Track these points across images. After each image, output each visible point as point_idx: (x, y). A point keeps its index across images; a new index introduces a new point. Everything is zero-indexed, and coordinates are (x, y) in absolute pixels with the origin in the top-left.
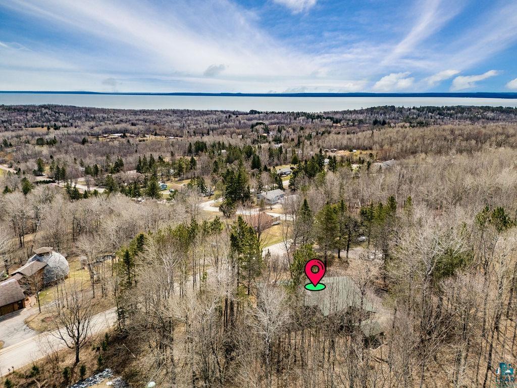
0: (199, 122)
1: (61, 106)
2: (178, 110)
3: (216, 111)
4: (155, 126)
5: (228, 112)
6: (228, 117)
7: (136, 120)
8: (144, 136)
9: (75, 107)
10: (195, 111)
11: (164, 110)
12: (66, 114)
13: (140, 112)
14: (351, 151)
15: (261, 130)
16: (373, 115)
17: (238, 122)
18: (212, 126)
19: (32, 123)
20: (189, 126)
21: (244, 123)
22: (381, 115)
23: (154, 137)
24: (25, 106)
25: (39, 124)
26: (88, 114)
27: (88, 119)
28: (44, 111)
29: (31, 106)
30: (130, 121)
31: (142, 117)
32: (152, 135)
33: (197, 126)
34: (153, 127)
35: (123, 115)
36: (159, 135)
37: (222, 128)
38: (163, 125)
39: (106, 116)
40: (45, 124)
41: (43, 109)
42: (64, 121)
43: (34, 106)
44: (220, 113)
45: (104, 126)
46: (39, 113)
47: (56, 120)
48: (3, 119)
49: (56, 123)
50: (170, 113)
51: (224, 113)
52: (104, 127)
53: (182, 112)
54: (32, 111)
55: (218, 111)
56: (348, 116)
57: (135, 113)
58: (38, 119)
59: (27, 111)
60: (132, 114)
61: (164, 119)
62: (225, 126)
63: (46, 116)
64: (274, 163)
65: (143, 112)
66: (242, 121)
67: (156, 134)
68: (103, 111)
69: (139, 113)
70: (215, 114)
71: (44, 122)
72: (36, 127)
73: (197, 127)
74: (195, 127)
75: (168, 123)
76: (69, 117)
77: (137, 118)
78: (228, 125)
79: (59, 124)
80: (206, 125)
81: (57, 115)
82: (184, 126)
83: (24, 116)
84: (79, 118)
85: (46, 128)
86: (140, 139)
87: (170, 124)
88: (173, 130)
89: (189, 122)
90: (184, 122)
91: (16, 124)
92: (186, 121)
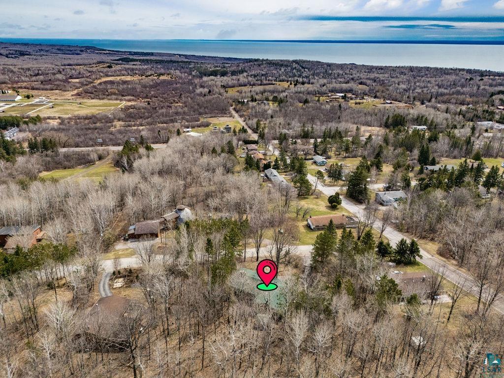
0: (429, 85)
1: (309, 61)
2: (417, 68)
3: (460, 70)
4: (381, 88)
6: (468, 80)
7: (367, 79)
8: (363, 98)
9: (320, 62)
10: (436, 69)
11: (402, 67)
12: (310, 70)
13: (376, 69)
15: (497, 101)
17: (475, 88)
18: (441, 90)
19: (281, 78)
20: (415, 89)
21: (484, 90)
23: (372, 99)
24: (282, 61)
25: (286, 79)
27: (326, 75)
28: (295, 65)
29: (286, 61)
30: (361, 79)
31: (372, 76)
32: (372, 97)
33: (424, 89)
34: (378, 87)
35: (358, 72)
36: (378, 98)
37: (453, 94)
39: (341, 72)
40: (290, 79)
41: (294, 63)
42: (306, 77)
43: (289, 61)
44: (465, 73)
45: (335, 85)
46: (290, 68)
47: (300, 76)
48: (263, 73)
49: (298, 79)
50: (406, 72)
51: (470, 73)
52: (332, 86)
53: (419, 69)
54: (285, 66)
55: (463, 70)
57: (371, 69)
58: (286, 74)
59: (282, 65)
60: (367, 71)
61: (393, 79)
62: (458, 93)
63: (294, 71)
65: (379, 69)
66: (482, 87)
67: (375, 97)
68: (342, 66)
69: (374, 70)
70: (457, 75)
71: (290, 77)
72: (283, 81)
73: (422, 91)
74: (420, 91)
75: (395, 83)
76: (311, 72)
77: (368, 77)
78: (462, 91)
79: (300, 80)
80: (435, 90)
81: (303, 70)
82: (409, 89)
83: (278, 70)
84: (318, 74)
85: (289, 83)
86: (358, 101)
87: (397, 85)
88: (395, 94)
89: (418, 84)
90: (413, 84)
91: (270, 78)
92: (415, 83)
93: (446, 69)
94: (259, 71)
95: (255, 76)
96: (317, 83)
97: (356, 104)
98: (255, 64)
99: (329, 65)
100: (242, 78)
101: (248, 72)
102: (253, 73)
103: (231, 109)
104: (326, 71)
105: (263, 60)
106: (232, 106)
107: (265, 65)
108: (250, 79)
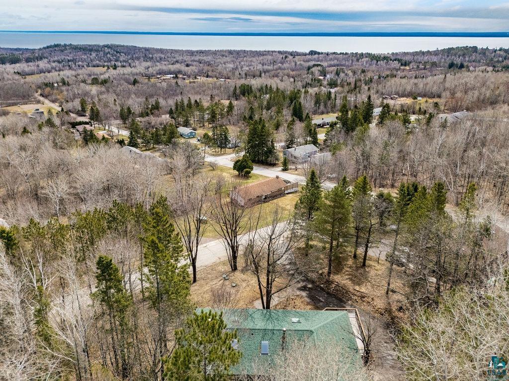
0: (253, 64)
1: (123, 46)
2: (234, 51)
3: (273, 52)
4: (209, 68)
5: (286, 52)
6: (284, 58)
7: (191, 61)
8: (196, 78)
9: (136, 47)
10: (251, 51)
11: (221, 51)
12: (127, 54)
13: (197, 53)
14: (415, 98)
15: (317, 72)
16: (450, 57)
17: (293, 64)
18: (266, 67)
19: (94, 63)
20: (242, 67)
21: (301, 65)
22: (459, 57)
23: (205, 79)
24: (90, 46)
25: (101, 64)
26: (147, 54)
27: (146, 58)
28: (107, 50)
29: (95, 45)
30: (185, 61)
31: (197, 58)
32: (204, 76)
33: (250, 67)
34: (206, 68)
35: (180, 55)
36: (211, 77)
37: (277, 70)
38: (217, 66)
39: (163, 56)
40: (106, 64)
41: (106, 48)
42: (124, 61)
43: (99, 46)
44: (277, 53)
45: (160, 66)
46: (102, 53)
47: (116, 61)
48: (69, 58)
49: (116, 63)
50: (227, 54)
51: (282, 54)
52: (158, 68)
53: (238, 53)
54: (96, 51)
55: (275, 52)
56: (420, 58)
57: (192, 53)
58: (100, 59)
59: (91, 50)
60: (189, 54)
61: (218, 60)
62: (280, 68)
63: (109, 55)
64: (320, 111)
65: (200, 53)
66: (298, 63)
67: (207, 76)
68: (161, 51)
70: (272, 55)
71: (105, 62)
72: (98, 67)
73: (250, 69)
74: (247, 69)
75: (222, 64)
76: (129, 57)
77: (192, 59)
78: (283, 67)
79: (119, 64)
80: (260, 67)
81: (118, 55)
82: (237, 68)
83: (89, 55)
84: (138, 59)
85: (106, 68)
86: (192, 80)
87: (224, 65)
88: (225, 72)
89: (243, 63)
90: (238, 63)
91: (80, 63)
92: (240, 63)
93: (260, 51)
94: (63, 57)
95: (59, 62)
96: (140, 67)
97: (190, 83)
98: (55, 50)
99: (147, 50)
100: (43, 64)
101: (49, 58)
102: (56, 59)
103: (36, 95)
104: (146, 55)
105: (65, 45)
106: (37, 92)
107: (69, 51)
108: (54, 65)
